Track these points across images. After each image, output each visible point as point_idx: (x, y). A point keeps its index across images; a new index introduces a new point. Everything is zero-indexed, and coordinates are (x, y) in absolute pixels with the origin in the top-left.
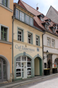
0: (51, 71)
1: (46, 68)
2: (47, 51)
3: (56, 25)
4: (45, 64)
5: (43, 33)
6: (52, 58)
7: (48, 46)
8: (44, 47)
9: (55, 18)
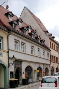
0: (21, 82)
1: (13, 78)
2: (14, 56)
3: (29, 27)
4: (12, 73)
5: (8, 33)
6: (21, 65)
7: (16, 50)
8: (9, 51)
9: (29, 21)
